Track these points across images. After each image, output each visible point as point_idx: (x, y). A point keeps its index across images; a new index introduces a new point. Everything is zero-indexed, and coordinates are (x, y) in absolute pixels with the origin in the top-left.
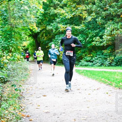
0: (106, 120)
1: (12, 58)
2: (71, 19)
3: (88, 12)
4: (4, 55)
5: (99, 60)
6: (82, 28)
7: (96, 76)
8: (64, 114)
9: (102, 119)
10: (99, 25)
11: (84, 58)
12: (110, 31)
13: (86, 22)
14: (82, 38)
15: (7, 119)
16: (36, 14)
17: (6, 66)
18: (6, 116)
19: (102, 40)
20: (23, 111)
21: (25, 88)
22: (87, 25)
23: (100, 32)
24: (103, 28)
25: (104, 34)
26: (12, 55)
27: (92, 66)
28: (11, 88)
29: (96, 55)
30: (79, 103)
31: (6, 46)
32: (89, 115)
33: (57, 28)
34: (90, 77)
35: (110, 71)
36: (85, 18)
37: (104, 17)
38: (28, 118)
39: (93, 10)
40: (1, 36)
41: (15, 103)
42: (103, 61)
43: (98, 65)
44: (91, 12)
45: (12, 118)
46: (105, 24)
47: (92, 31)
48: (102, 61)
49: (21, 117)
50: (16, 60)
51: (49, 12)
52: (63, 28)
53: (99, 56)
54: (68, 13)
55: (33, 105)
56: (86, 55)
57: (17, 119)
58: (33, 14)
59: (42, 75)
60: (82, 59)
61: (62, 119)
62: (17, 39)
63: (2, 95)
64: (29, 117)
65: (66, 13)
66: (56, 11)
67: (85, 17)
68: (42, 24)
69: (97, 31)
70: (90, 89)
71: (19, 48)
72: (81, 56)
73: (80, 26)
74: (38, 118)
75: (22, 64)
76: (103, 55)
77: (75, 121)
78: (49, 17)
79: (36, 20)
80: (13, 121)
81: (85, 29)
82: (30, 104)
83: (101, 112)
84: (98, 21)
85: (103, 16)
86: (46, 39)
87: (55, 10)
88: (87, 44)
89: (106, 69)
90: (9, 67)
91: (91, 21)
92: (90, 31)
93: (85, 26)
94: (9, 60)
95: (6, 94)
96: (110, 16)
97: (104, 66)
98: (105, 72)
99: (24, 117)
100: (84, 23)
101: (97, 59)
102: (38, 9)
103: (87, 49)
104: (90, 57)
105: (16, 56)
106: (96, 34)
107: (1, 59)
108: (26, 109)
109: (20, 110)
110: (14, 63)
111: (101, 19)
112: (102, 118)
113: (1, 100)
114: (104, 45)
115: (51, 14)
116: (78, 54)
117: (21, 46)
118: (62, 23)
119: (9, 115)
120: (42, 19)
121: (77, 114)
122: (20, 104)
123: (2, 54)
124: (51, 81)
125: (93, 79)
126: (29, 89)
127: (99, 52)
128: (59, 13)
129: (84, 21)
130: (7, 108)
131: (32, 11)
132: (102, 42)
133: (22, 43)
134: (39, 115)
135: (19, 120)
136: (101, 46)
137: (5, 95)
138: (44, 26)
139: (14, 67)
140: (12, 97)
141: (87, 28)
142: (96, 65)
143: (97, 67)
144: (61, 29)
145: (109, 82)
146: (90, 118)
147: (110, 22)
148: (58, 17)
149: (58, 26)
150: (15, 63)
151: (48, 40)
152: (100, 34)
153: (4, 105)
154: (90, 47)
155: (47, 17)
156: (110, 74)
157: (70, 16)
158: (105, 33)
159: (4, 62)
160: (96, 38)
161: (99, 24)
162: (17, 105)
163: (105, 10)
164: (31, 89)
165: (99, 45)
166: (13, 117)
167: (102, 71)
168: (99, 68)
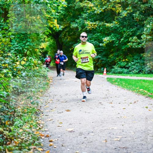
0: (145, 141)
1: (27, 64)
2: (102, 14)
3: (123, 5)
4: (17, 60)
5: (137, 66)
6: (114, 25)
7: (132, 85)
8: (93, 133)
9: (140, 140)
10: (136, 22)
11: (117, 64)
12: (151, 29)
13: (120, 18)
14: (115, 38)
15: (21, 139)
16: (57, 8)
17: (20, 73)
18: (20, 136)
19: (140, 41)
20: (41, 129)
21: (44, 100)
22: (122, 22)
23: (138, 31)
24: (141, 25)
25: (142, 33)
26: (27, 59)
27: (128, 73)
28: (26, 101)
29: (133, 59)
30: (112, 119)
31: (20, 49)
32: (124, 135)
33: (83, 25)
34: (125, 87)
35: (150, 80)
36: (119, 13)
37: (143, 12)
38: (47, 138)
39: (129, 3)
40: (13, 36)
41: (31, 119)
42: (142, 67)
43: (135, 72)
44: (126, 5)
45: (28, 139)
46: (144, 20)
47: (127, 29)
48: (140, 67)
49: (39, 137)
50: (32, 65)
51: (73, 6)
52: (91, 25)
53: (137, 61)
54: (97, 7)
55: (53, 123)
56: (120, 60)
57: (34, 140)
58: (54, 8)
59: (65, 85)
60: (115, 65)
61: (90, 140)
62: (33, 40)
63: (15, 110)
64: (49, 137)
65: (95, 7)
66: (82, 5)
67: (119, 11)
68: (65, 21)
69: (134, 29)
70: (125, 102)
71: (36, 51)
72: (114, 61)
73: (112, 23)
74: (60, 138)
75: (40, 71)
76: (142, 59)
77: (107, 143)
78: (74, 12)
79: (58, 15)
80: (29, 142)
81: (119, 26)
82: (50, 122)
83: (139, 131)
84: (135, 16)
85: (141, 10)
86: (70, 39)
87: (81, 3)
88: (121, 45)
89: (145, 77)
90: (23, 75)
91: (127, 16)
92: (125, 29)
93: (118, 23)
94: (23, 66)
95: (20, 108)
96: (150, 10)
97: (143, 74)
98: (144, 81)
99: (43, 137)
100: (117, 19)
101: (134, 64)
102: (60, 2)
103: (122, 52)
104: (125, 63)
105: (32, 60)
106: (133, 33)
107: (13, 65)
108: (45, 127)
109: (38, 129)
110: (29, 70)
111: (139, 15)
112: (141, 138)
113: (14, 116)
114: (143, 47)
115: (76, 8)
116: (110, 58)
117: (38, 49)
118: (90, 19)
119: (24, 134)
120: (64, 14)
121: (109, 133)
122: (37, 121)
123: (15, 58)
124: (76, 92)
125: (129, 89)
126: (49, 102)
127: (137, 55)
128: (86, 6)
129: (117, 17)
130: (22, 126)
131: (52, 4)
132: (140, 43)
133: (40, 44)
134: (61, 134)
135: (36, 141)
136: (139, 48)
137: (19, 110)
138: (67, 23)
139: (30, 75)
140: (27, 113)
141: (121, 25)
142: (133, 72)
143: (134, 75)
144: (88, 27)
145: (148, 93)
146: (125, 139)
147: (151, 18)
148: (85, 11)
149: (85, 23)
150: (31, 70)
151: (73, 41)
152: (138, 34)
153: (18, 122)
154: (126, 50)
155: (71, 12)
156: (150, 84)
157: (100, 10)
158: (144, 32)
159: (17, 69)
160: (132, 39)
161: (136, 20)
162: (33, 122)
163: (144, 2)
164: (51, 102)
165: (136, 47)
166: (29, 137)
167: (141, 80)
168: (137, 76)
